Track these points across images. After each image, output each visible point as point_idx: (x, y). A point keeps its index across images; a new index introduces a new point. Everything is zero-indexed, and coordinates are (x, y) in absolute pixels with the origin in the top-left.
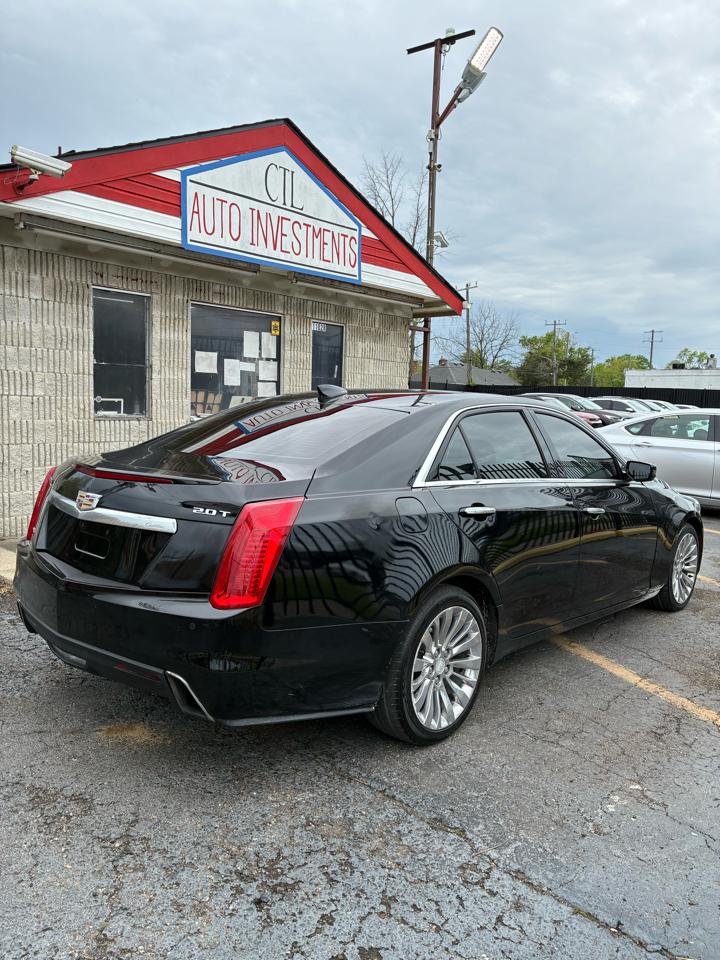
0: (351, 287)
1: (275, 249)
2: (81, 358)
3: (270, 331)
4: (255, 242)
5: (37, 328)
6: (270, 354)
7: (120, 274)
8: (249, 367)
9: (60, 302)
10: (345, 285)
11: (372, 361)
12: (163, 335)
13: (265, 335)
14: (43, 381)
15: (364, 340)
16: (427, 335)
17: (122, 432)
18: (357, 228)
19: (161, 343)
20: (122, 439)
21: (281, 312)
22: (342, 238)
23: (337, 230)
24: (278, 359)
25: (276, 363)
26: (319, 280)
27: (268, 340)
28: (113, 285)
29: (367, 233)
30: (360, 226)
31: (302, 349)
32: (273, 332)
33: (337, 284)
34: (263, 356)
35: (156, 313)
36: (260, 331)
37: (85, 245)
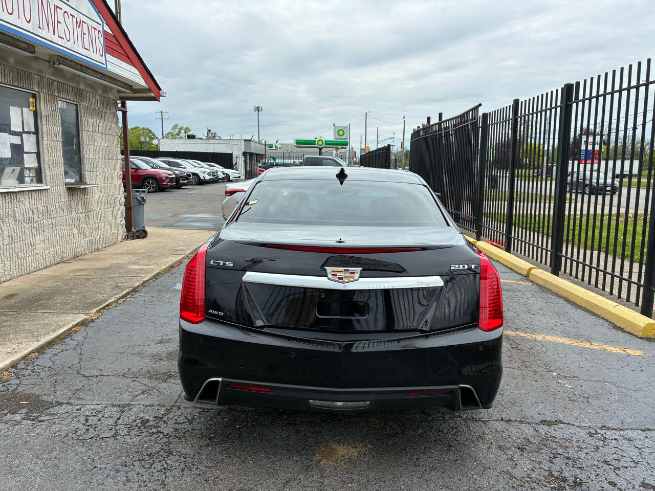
0: (92, 72)
1: (54, 34)
3: (29, 108)
4: (41, 27)
6: (30, 128)
8: (16, 140)
10: (88, 70)
11: (99, 134)
13: (25, 110)
15: (92, 117)
16: (124, 114)
18: (101, 23)
21: (37, 90)
22: (93, 30)
23: (91, 24)
24: (36, 133)
25: (35, 136)
26: (73, 64)
27: (28, 115)
29: (107, 29)
30: (103, 23)
31: (54, 124)
32: (31, 108)
33: (84, 69)
34: (26, 130)
36: (21, 106)
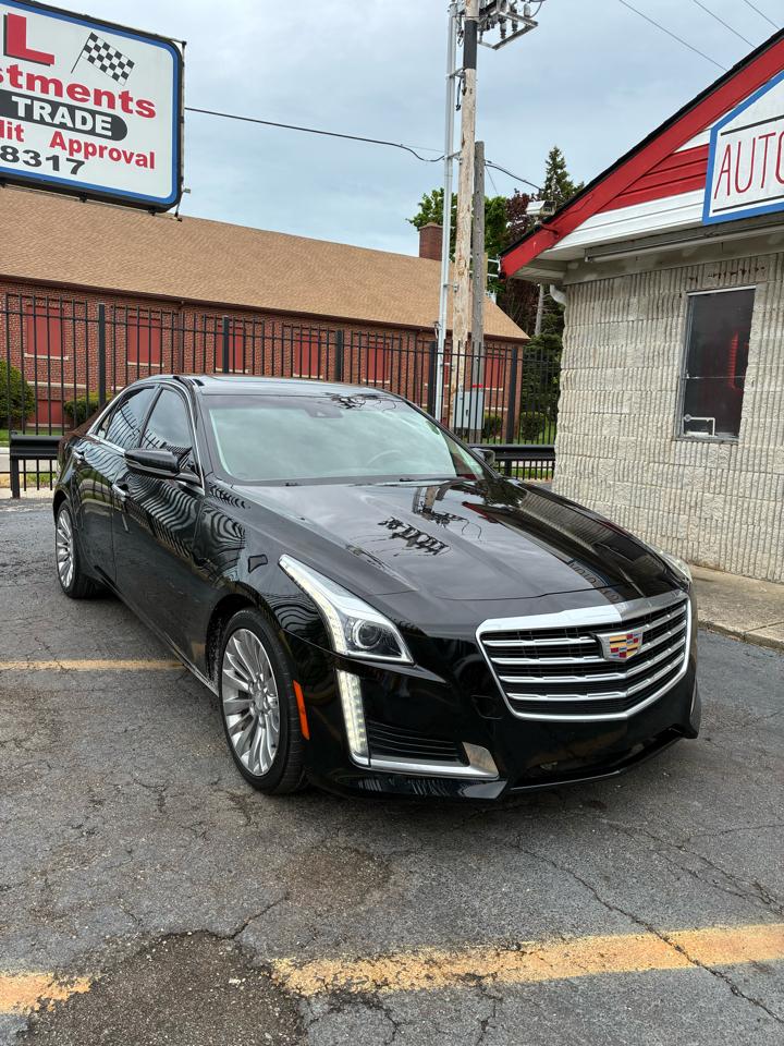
2: (665, 374)
5: (630, 349)
7: (717, 271)
9: (653, 319)
12: (765, 334)
14: (630, 399)
17: (699, 456)
19: (761, 346)
20: (698, 464)
28: (709, 286)
35: (758, 307)
37: (679, 251)
